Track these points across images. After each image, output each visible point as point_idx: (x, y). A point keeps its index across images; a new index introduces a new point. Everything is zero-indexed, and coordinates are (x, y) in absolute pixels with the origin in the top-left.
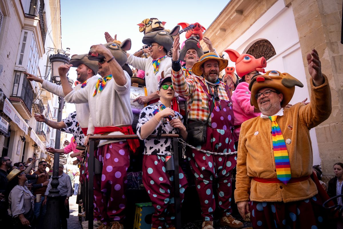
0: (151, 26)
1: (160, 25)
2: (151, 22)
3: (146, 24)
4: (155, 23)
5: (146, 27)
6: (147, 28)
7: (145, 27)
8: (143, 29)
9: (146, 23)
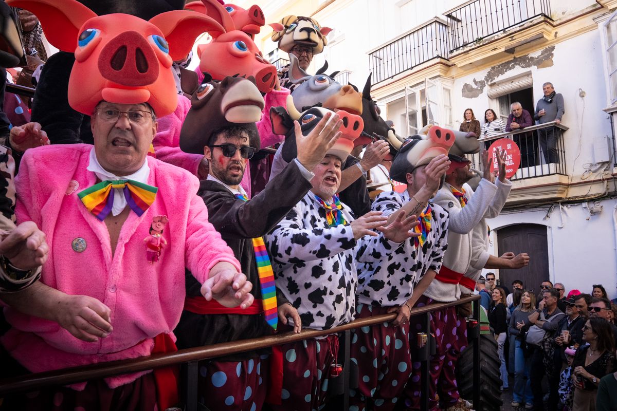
0: (292, 33)
1: (309, 35)
2: (295, 25)
3: (287, 27)
4: (302, 30)
5: (285, 33)
6: (285, 36)
7: (282, 32)
8: (277, 36)
9: (288, 25)
